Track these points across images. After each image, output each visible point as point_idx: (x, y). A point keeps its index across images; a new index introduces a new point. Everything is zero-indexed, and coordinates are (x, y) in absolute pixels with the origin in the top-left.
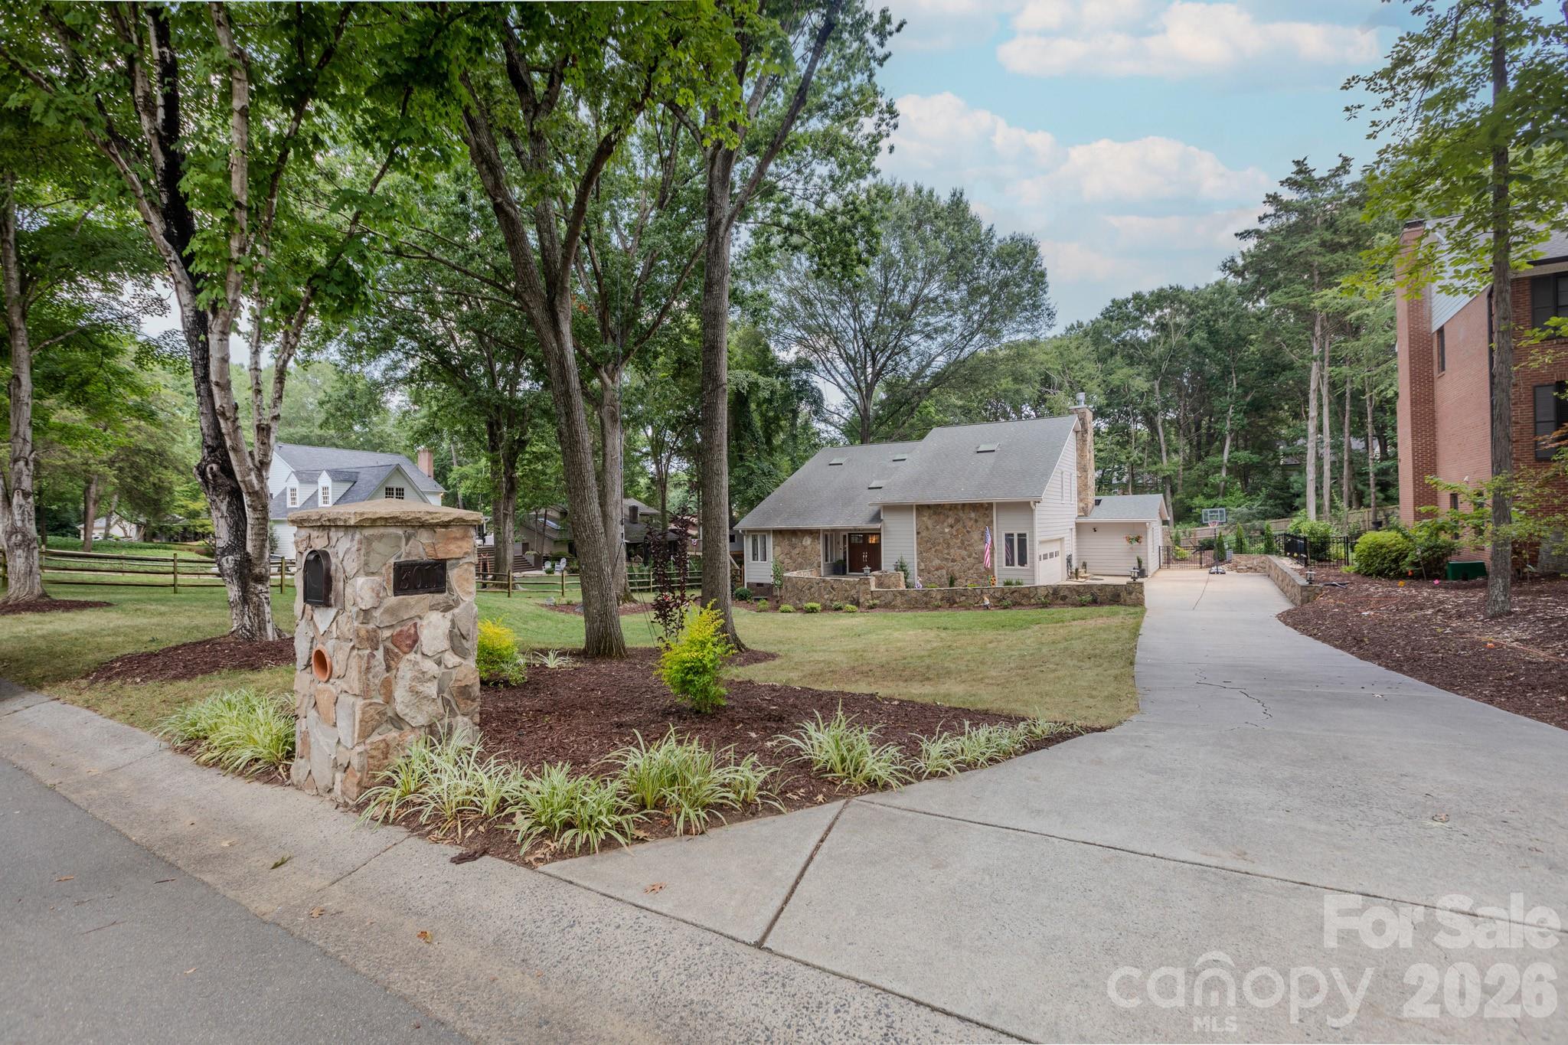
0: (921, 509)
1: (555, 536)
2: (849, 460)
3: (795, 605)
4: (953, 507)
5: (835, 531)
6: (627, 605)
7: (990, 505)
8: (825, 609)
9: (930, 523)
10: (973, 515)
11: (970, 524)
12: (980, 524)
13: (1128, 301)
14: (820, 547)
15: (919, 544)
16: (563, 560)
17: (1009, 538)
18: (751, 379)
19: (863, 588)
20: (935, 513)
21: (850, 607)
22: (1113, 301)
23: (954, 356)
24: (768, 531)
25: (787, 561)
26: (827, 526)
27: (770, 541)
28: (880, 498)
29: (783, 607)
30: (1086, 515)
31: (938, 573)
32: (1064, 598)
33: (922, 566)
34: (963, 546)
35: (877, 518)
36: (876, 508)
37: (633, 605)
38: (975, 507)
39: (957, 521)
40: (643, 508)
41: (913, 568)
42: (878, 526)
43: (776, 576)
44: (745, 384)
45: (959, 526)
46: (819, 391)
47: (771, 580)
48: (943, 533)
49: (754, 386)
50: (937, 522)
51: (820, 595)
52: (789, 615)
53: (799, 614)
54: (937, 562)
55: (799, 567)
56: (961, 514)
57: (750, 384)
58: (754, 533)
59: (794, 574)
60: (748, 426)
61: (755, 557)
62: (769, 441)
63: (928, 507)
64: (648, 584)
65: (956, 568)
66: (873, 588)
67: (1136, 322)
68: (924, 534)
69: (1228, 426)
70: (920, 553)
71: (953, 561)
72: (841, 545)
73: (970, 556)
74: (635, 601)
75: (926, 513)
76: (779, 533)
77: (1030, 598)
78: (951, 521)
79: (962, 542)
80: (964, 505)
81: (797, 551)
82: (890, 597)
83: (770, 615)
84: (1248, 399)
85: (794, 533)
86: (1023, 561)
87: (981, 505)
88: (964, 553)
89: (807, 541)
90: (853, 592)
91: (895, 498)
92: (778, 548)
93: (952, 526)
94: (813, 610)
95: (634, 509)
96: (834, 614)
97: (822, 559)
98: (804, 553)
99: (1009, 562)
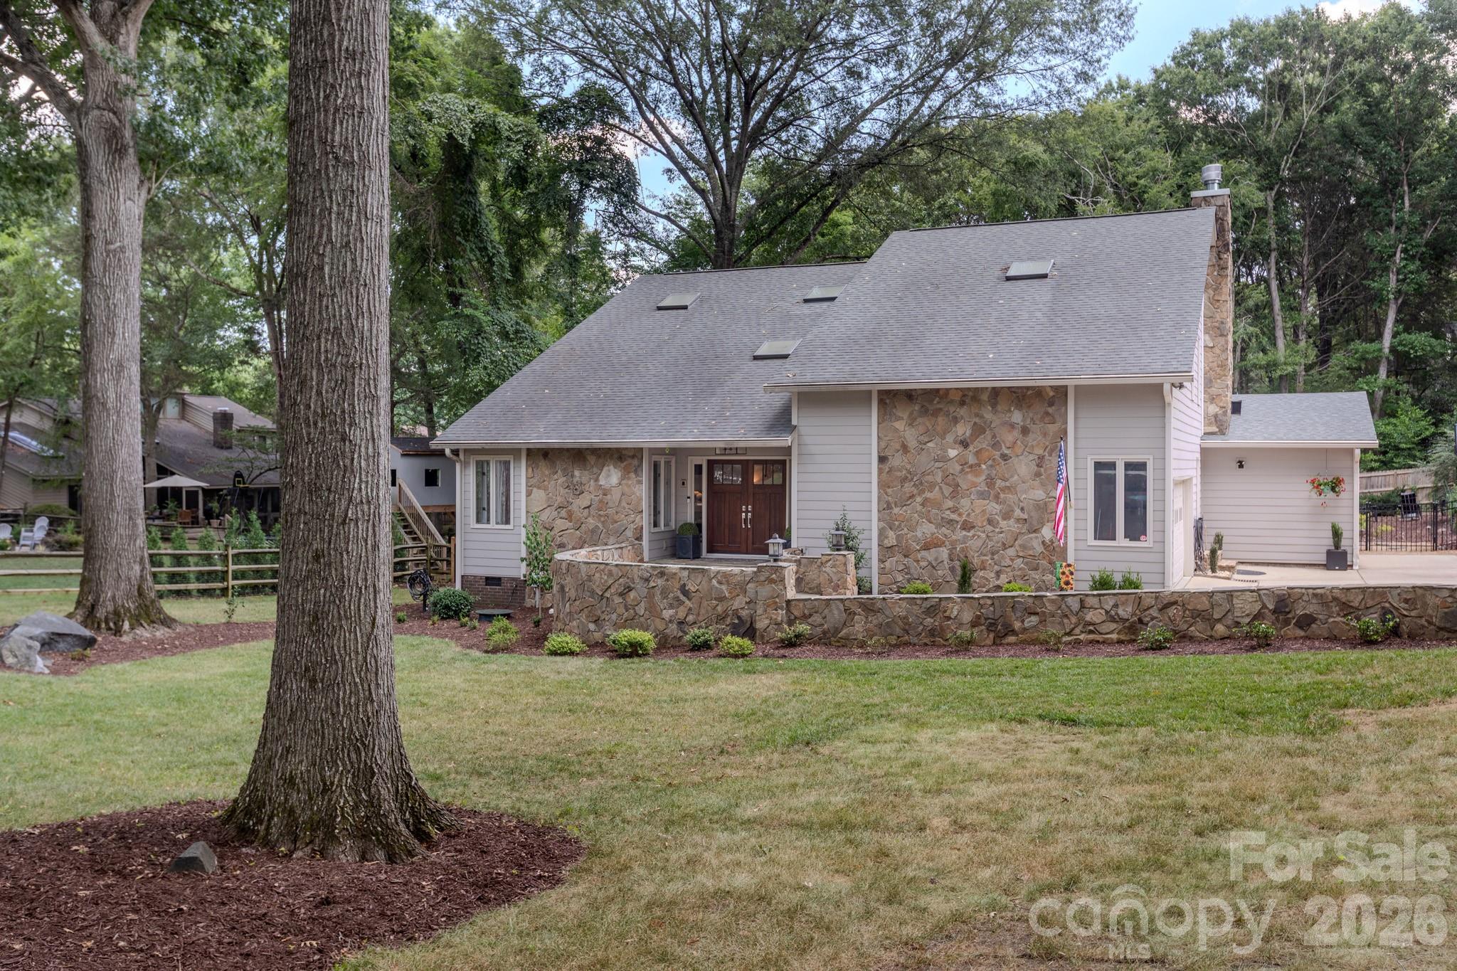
0: (891, 399)
1: (32, 469)
2: (702, 300)
3: (584, 636)
4: (969, 397)
5: (677, 453)
6: (144, 633)
7: (1061, 392)
8: (666, 645)
9: (911, 436)
10: (1017, 417)
11: (1009, 437)
12: (1034, 438)
13: (1222, 36)
14: (642, 491)
15: (883, 486)
16: (42, 522)
17: (1104, 471)
18: (479, 116)
19: (765, 591)
20: (924, 412)
21: (735, 642)
22: (1195, 34)
23: (908, 110)
24: (515, 452)
25: (560, 524)
26: (661, 441)
27: (520, 475)
28: (788, 374)
29: (555, 640)
30: (1222, 433)
31: (930, 555)
32: (1306, 622)
33: (891, 539)
34: (991, 490)
35: (782, 421)
36: (778, 400)
37: (161, 632)
38: (1022, 397)
39: (979, 430)
40: (244, 417)
41: (871, 546)
42: (786, 440)
43: (537, 558)
44: (468, 127)
45: (983, 443)
46: (629, 164)
47: (521, 571)
48: (944, 459)
49: (487, 132)
50: (930, 434)
51: (653, 610)
52: (572, 664)
53: (598, 662)
54: (926, 530)
55: (592, 539)
56: (988, 414)
57: (479, 127)
58: (482, 457)
59: (582, 555)
60: (472, 227)
61: (482, 512)
62: (517, 270)
63: (909, 396)
64: (223, 576)
65: (974, 544)
66: (791, 593)
67: (1233, 79)
68: (896, 461)
69: (1393, 284)
70: (885, 507)
71: (967, 526)
72: (690, 490)
73: (1007, 516)
74: (168, 622)
75: (903, 412)
76: (541, 456)
77: (1212, 622)
78: (963, 430)
79: (990, 482)
80: (996, 392)
81: (584, 501)
82: (836, 615)
83: (519, 663)
84: (1428, 234)
85: (579, 456)
86: (1136, 528)
87: (1038, 392)
88: (993, 508)
89: (611, 476)
90: (739, 603)
91: (828, 373)
92: (539, 494)
93: (965, 444)
94: (634, 651)
95: (224, 419)
96: (694, 661)
97: (645, 520)
98: (603, 505)
99: (1104, 529)
